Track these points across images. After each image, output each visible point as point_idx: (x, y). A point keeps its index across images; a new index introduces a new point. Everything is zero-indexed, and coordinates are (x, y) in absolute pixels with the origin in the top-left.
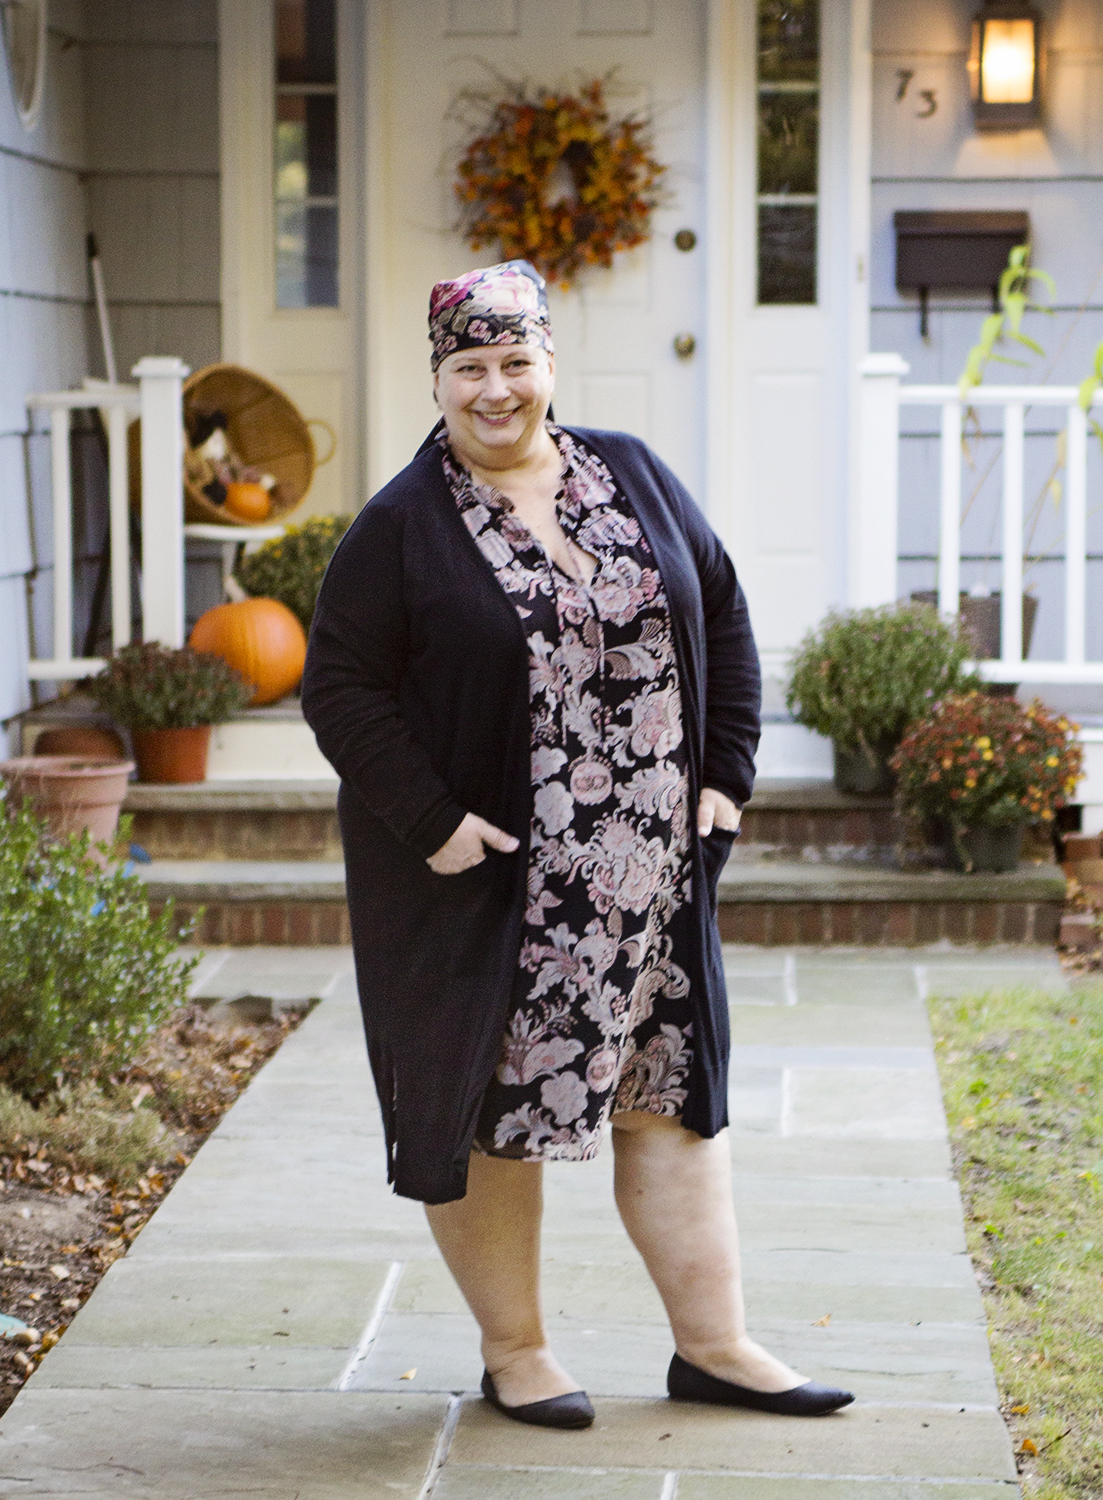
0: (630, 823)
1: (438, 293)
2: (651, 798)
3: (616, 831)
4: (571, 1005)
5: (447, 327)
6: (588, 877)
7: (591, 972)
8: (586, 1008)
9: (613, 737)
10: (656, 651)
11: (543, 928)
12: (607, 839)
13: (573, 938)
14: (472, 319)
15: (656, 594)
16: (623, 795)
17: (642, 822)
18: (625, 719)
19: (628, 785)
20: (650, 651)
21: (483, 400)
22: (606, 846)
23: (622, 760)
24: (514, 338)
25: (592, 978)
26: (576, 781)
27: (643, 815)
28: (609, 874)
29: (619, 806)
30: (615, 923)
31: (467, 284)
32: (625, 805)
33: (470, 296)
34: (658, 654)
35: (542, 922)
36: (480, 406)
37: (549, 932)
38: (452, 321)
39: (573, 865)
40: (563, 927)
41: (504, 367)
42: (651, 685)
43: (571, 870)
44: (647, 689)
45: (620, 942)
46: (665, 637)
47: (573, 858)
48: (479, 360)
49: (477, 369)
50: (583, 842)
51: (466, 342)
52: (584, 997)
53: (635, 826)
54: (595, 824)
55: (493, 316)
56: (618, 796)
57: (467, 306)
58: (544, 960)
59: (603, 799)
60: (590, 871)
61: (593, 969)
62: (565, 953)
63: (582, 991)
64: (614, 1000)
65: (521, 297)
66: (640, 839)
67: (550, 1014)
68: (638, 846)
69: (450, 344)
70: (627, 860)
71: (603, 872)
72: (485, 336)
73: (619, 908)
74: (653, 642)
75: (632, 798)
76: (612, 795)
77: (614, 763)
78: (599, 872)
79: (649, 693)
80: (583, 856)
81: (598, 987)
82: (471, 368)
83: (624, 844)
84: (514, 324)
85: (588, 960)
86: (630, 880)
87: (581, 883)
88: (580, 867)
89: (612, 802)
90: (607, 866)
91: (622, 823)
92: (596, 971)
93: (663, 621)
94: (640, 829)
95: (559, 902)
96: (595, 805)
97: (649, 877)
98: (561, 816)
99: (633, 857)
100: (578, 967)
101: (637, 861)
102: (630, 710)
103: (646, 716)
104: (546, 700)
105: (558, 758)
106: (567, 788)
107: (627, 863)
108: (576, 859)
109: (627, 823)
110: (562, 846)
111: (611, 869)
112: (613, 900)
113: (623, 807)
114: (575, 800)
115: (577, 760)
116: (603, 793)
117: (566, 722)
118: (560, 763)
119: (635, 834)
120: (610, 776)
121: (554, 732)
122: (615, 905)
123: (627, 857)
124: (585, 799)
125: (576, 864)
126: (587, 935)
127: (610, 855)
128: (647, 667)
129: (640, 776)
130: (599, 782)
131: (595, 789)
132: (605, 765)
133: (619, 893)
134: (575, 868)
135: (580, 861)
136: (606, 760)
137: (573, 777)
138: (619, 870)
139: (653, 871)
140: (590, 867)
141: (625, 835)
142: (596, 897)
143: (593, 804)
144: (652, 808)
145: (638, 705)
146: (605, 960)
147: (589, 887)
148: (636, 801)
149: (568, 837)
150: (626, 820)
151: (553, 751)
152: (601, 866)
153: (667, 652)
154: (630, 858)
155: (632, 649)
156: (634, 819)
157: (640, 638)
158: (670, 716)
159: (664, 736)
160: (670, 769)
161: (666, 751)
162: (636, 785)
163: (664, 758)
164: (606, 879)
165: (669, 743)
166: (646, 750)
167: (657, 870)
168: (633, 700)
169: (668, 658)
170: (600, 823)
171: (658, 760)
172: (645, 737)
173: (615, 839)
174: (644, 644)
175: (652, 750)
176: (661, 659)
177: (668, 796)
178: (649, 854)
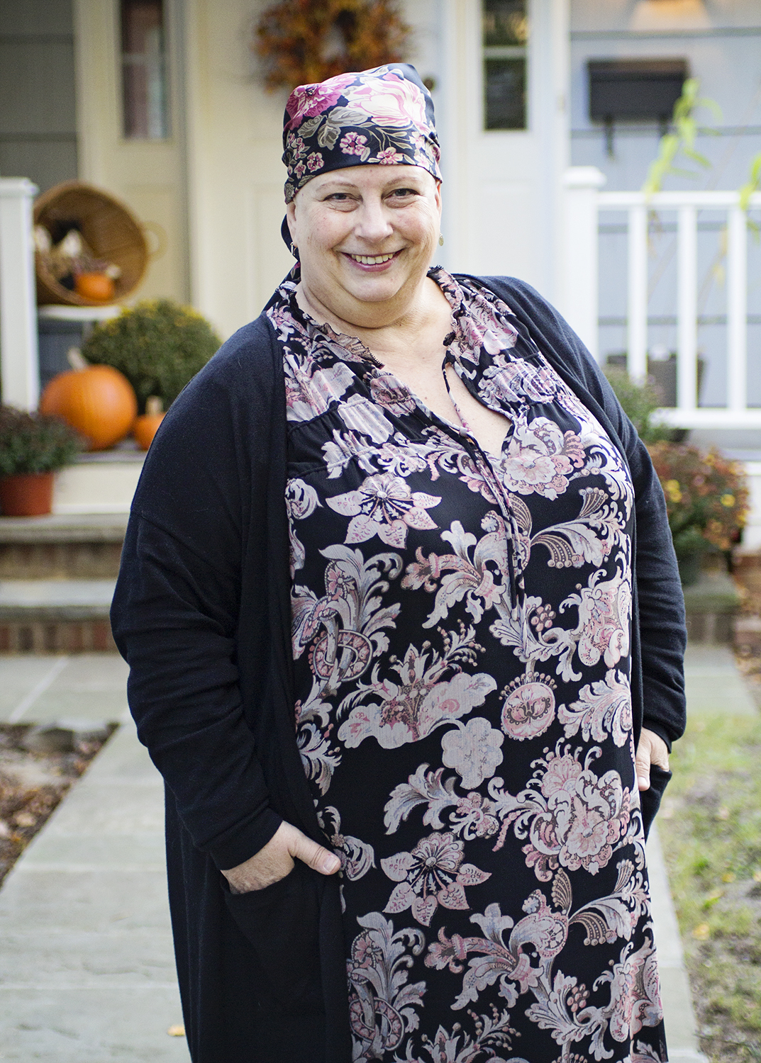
0: (576, 755)
1: (297, 100)
2: (600, 720)
3: (559, 768)
4: (509, 1011)
5: (312, 143)
6: (522, 837)
7: (535, 963)
8: (532, 1013)
9: (556, 645)
10: (602, 528)
11: (467, 914)
12: (547, 781)
13: (508, 922)
14: (345, 130)
15: (585, 460)
16: (568, 718)
17: (591, 751)
18: (569, 620)
19: (572, 706)
20: (595, 529)
21: (359, 238)
22: (546, 792)
23: (567, 672)
24: (400, 157)
25: (537, 972)
26: (509, 712)
27: (592, 743)
28: (550, 827)
29: (563, 734)
30: (563, 891)
31: (337, 88)
32: (570, 732)
33: (343, 102)
34: (604, 533)
35: (466, 906)
36: (353, 246)
37: (475, 918)
38: (316, 134)
39: (501, 823)
40: (494, 908)
41: (384, 196)
42: (597, 574)
43: (500, 829)
44: (594, 578)
45: (569, 916)
46: (611, 510)
47: (501, 815)
48: (353, 186)
49: (349, 198)
50: (514, 794)
51: (336, 160)
52: (527, 999)
53: (581, 760)
54: (533, 765)
55: (373, 128)
56: (562, 722)
57: (339, 115)
58: (472, 955)
59: (545, 730)
60: (526, 828)
61: (538, 958)
62: (499, 943)
63: (524, 990)
64: (570, 994)
65: (408, 105)
66: (588, 774)
67: (482, 1028)
68: (586, 783)
69: (315, 164)
70: (572, 805)
71: (543, 825)
72: (364, 153)
73: (566, 869)
74: (599, 517)
75: (578, 722)
76: (556, 720)
77: (559, 679)
78: (538, 828)
79: (597, 583)
80: (515, 811)
81: (546, 981)
82: (341, 196)
83: (570, 782)
84: (400, 140)
85: (528, 948)
86: (578, 829)
87: (515, 845)
88: (513, 822)
89: (556, 728)
90: (548, 817)
91: (567, 756)
92: (542, 961)
93: (606, 491)
94: (588, 761)
95: (487, 876)
96: (534, 739)
97: (606, 823)
98: (484, 761)
99: (581, 799)
100: (518, 959)
101: (587, 803)
102: (575, 607)
103: (595, 613)
104: (467, 610)
105: (483, 684)
106: (496, 724)
107: (573, 809)
108: (506, 816)
109: (573, 755)
110: (486, 800)
111: (554, 822)
112: (558, 861)
113: (568, 736)
114: (506, 736)
115: (512, 683)
116: (546, 719)
117: (496, 635)
118: (487, 691)
119: (583, 769)
120: (553, 696)
121: (478, 652)
122: (560, 866)
123: (573, 799)
124: (519, 734)
125: (507, 822)
126: (526, 914)
127: (552, 801)
128: (592, 550)
129: (589, 692)
130: (539, 707)
131: (535, 718)
132: (548, 683)
133: (564, 849)
134: (505, 828)
135: (512, 817)
136: (549, 677)
137: (506, 706)
138: (563, 820)
139: (611, 816)
140: (526, 823)
141: (570, 772)
142: (535, 862)
143: (530, 738)
144: (602, 733)
145: (585, 599)
146: (553, 944)
147: (525, 850)
148: (583, 726)
149: (495, 788)
150: (571, 752)
151: (476, 676)
152: (541, 819)
153: (614, 530)
154: (577, 801)
155: (571, 527)
156: (580, 749)
157: (582, 512)
158: (619, 611)
159: (615, 639)
160: (622, 681)
161: (617, 657)
162: (583, 704)
163: (615, 666)
164: (547, 835)
165: (619, 647)
166: (595, 658)
167: (617, 812)
168: (579, 593)
169: (616, 539)
170: (541, 761)
171: (609, 669)
172: (593, 640)
173: (558, 780)
174: (586, 520)
175: (602, 657)
176: (608, 540)
177: (622, 717)
178: (602, 792)
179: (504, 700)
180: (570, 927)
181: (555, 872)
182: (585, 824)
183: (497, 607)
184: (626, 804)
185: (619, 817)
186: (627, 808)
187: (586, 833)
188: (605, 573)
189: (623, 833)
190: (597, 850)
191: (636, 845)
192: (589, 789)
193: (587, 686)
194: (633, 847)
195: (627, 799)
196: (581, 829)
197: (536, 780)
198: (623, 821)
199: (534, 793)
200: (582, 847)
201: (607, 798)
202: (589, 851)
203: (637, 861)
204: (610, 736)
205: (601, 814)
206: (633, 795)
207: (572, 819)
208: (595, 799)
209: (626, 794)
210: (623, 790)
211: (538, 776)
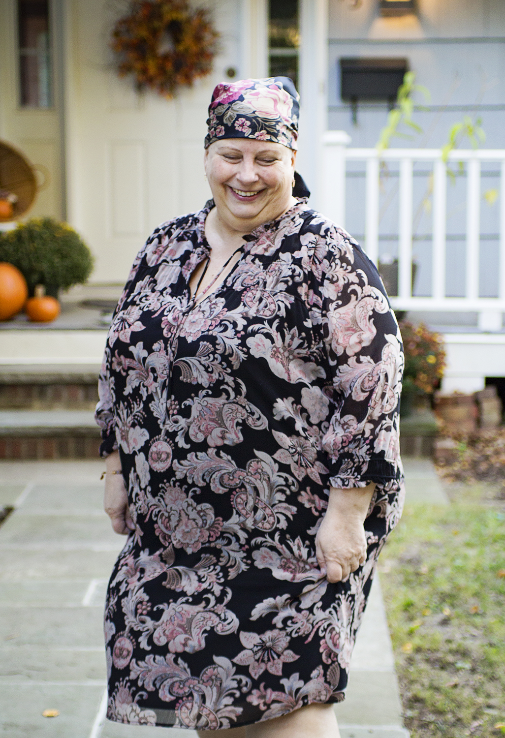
0: (183, 489)
1: (219, 91)
2: (201, 475)
3: (173, 492)
5: (220, 118)
6: (155, 519)
7: (140, 579)
9: (178, 425)
12: (167, 496)
14: (239, 116)
16: (178, 468)
17: (193, 489)
18: (186, 412)
19: (182, 462)
20: (205, 367)
22: (167, 501)
23: (181, 443)
24: (268, 137)
25: (137, 584)
26: (152, 453)
27: (194, 485)
28: (167, 520)
29: (175, 476)
30: (169, 554)
31: (241, 89)
32: (179, 475)
33: (242, 98)
38: (224, 115)
39: (148, 509)
42: (205, 392)
43: (148, 512)
44: (202, 393)
45: (168, 568)
46: (215, 358)
47: (149, 506)
53: (187, 492)
54: (160, 486)
55: (256, 118)
56: (174, 469)
57: (237, 106)
59: (165, 470)
60: (157, 516)
61: (143, 577)
63: (127, 589)
66: (191, 501)
68: (189, 505)
69: (220, 132)
70: (180, 514)
71: (164, 518)
73: (174, 545)
74: (206, 360)
75: (185, 472)
76: (171, 467)
77: (176, 444)
78: (161, 517)
79: (204, 397)
80: (153, 505)
81: (136, 590)
83: (179, 502)
84: (270, 127)
86: (182, 527)
89: (170, 472)
90: (166, 514)
91: (177, 488)
93: (214, 346)
94: (190, 494)
96: (160, 472)
97: (199, 530)
98: (145, 476)
99: (185, 512)
100: (136, 574)
101: (188, 515)
102: (190, 407)
103: (202, 413)
104: (140, 392)
105: (144, 435)
106: (147, 459)
107: (180, 516)
109: (181, 488)
110: (146, 496)
111: (169, 517)
112: (170, 539)
113: (178, 477)
114: (150, 467)
115: (155, 438)
116: (165, 465)
117: (152, 409)
118: (145, 439)
119: (187, 497)
120: (171, 453)
121: (144, 416)
122: (171, 542)
123: (180, 511)
124: (155, 468)
125: (151, 509)
127: (169, 507)
128: (202, 377)
129: (194, 457)
130: (164, 456)
131: (161, 461)
132: (170, 445)
133: (173, 534)
134: (150, 512)
135: (152, 507)
136: (171, 442)
137: (151, 450)
138: (174, 519)
139: (202, 527)
140: (157, 513)
141: (179, 497)
142: (160, 534)
143: (159, 471)
144: (202, 482)
145: (196, 404)
146: (152, 575)
147: (156, 526)
148: (188, 474)
149: (148, 491)
150: (181, 486)
151: (143, 430)
152: (163, 514)
153: (219, 370)
154: (182, 512)
155: (193, 360)
156: (186, 486)
157: (197, 354)
158: (225, 418)
159: (217, 432)
160: (225, 458)
161: (220, 443)
162: (189, 463)
163: (216, 447)
164: (165, 523)
165: (223, 438)
166: (200, 438)
167: (207, 526)
168: (193, 399)
169: (220, 376)
170: (163, 485)
171: (210, 447)
172: (199, 428)
173: (172, 498)
174: (199, 359)
175: (205, 439)
176: (213, 375)
177: (222, 477)
178: (199, 513)
179: (150, 447)
180: (163, 573)
181: (169, 544)
182: (186, 526)
183: (154, 394)
184: (217, 525)
185: (208, 529)
186: (217, 528)
187: (187, 530)
188: (210, 392)
189: (211, 539)
190: (193, 542)
191: (223, 551)
192: (190, 508)
193: (193, 453)
194: (220, 551)
195: (219, 524)
196: (184, 527)
197: (162, 494)
198: (212, 533)
199: (162, 500)
200: (182, 537)
201: (201, 517)
202: (187, 541)
203: (221, 559)
204: (208, 485)
205: (197, 524)
206: (226, 524)
207: (179, 521)
208: (193, 514)
209: (218, 520)
210: (216, 517)
211: (163, 492)
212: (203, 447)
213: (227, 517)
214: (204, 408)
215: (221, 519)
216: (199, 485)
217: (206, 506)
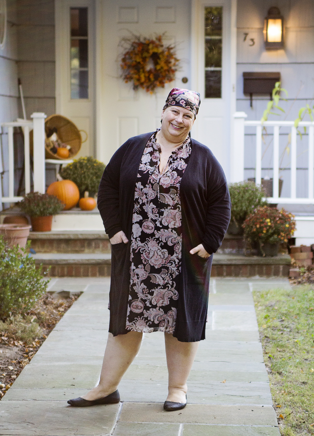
2: (165, 238)
3: (153, 243)
5: (174, 99)
6: (142, 252)
7: (138, 278)
9: (157, 217)
12: (149, 244)
14: (182, 99)
15: (177, 183)
16: (157, 234)
17: (161, 243)
18: (161, 214)
19: (158, 232)
20: (172, 198)
21: (176, 121)
22: (149, 246)
23: (158, 225)
24: (190, 109)
25: (138, 280)
26: (144, 225)
27: (162, 241)
28: (148, 254)
29: (155, 236)
30: (148, 268)
32: (157, 237)
33: (184, 94)
34: (174, 199)
36: (174, 122)
38: (176, 98)
39: (138, 247)
41: (184, 115)
43: (137, 249)
44: (169, 208)
45: (148, 274)
46: (177, 195)
47: (138, 246)
50: (142, 243)
52: (135, 285)
53: (158, 244)
54: (147, 239)
55: (188, 101)
56: (155, 234)
57: (182, 96)
59: (150, 233)
60: (142, 251)
61: (139, 278)
63: (134, 282)
64: (144, 289)
66: (159, 247)
68: (158, 249)
69: (173, 103)
70: (154, 252)
71: (147, 252)
72: (184, 105)
73: (150, 264)
74: (173, 196)
75: (159, 236)
76: (153, 233)
77: (156, 225)
80: (141, 246)
81: (139, 283)
82: (176, 112)
83: (154, 247)
85: (137, 275)
86: (154, 258)
87: (140, 253)
88: (140, 249)
90: (148, 252)
91: (155, 241)
92: (140, 279)
93: (177, 191)
94: (160, 245)
96: (148, 234)
97: (161, 260)
98: (137, 233)
100: (135, 276)
101: (158, 253)
102: (163, 212)
104: (138, 201)
105: (140, 217)
106: (141, 227)
107: (154, 253)
108: (139, 246)
109: (156, 242)
110: (136, 241)
111: (149, 253)
112: (148, 261)
114: (142, 230)
115: (146, 220)
116: (151, 231)
117: (144, 208)
118: (140, 219)
119: (158, 246)
120: (154, 227)
121: (140, 210)
122: (149, 263)
123: (155, 251)
124: (145, 231)
125: (139, 248)
126: (139, 268)
127: (149, 249)
128: (170, 202)
129: (163, 231)
130: (150, 228)
131: (149, 230)
133: (150, 260)
134: (138, 249)
135: (140, 247)
136: (154, 223)
138: (151, 254)
139: (163, 258)
140: (143, 250)
141: (155, 245)
142: (143, 259)
144: (165, 241)
145: (166, 211)
146: (143, 277)
147: (142, 255)
148: (160, 237)
149: (138, 240)
150: (156, 241)
151: (138, 215)
152: (146, 251)
153: (177, 200)
154: (155, 252)
155: (166, 195)
156: (158, 241)
157: (169, 193)
158: (176, 218)
159: (173, 223)
160: (174, 233)
161: (173, 227)
162: (161, 233)
163: (172, 228)
164: (147, 255)
165: (174, 225)
166: (166, 224)
167: (165, 258)
168: (165, 209)
169: (177, 202)
170: (148, 239)
171: (169, 228)
172: (166, 220)
173: (152, 245)
174: (170, 195)
175: (168, 225)
176: (175, 201)
177: (172, 240)
178: (162, 253)
179: (143, 223)
180: (148, 276)
181: (147, 263)
182: (156, 257)
183: (145, 203)
184: (169, 258)
185: (165, 260)
186: (169, 259)
187: (156, 259)
188: (173, 208)
189: (166, 263)
190: (158, 264)
191: (170, 268)
192: (159, 251)
193: (163, 229)
194: (168, 268)
195: (169, 257)
196: (155, 258)
197: (147, 243)
198: (166, 261)
199: (146, 245)
200: (154, 262)
201: (163, 254)
202: (156, 263)
203: (169, 271)
204: (167, 242)
205: (161, 257)
206: (172, 257)
207: (154, 255)
208: (160, 253)
209: (169, 256)
210: (168, 255)
211: (148, 242)
212: (167, 228)
213: (172, 255)
214: (169, 213)
215: (170, 255)
216: (164, 242)
217: (165, 250)
